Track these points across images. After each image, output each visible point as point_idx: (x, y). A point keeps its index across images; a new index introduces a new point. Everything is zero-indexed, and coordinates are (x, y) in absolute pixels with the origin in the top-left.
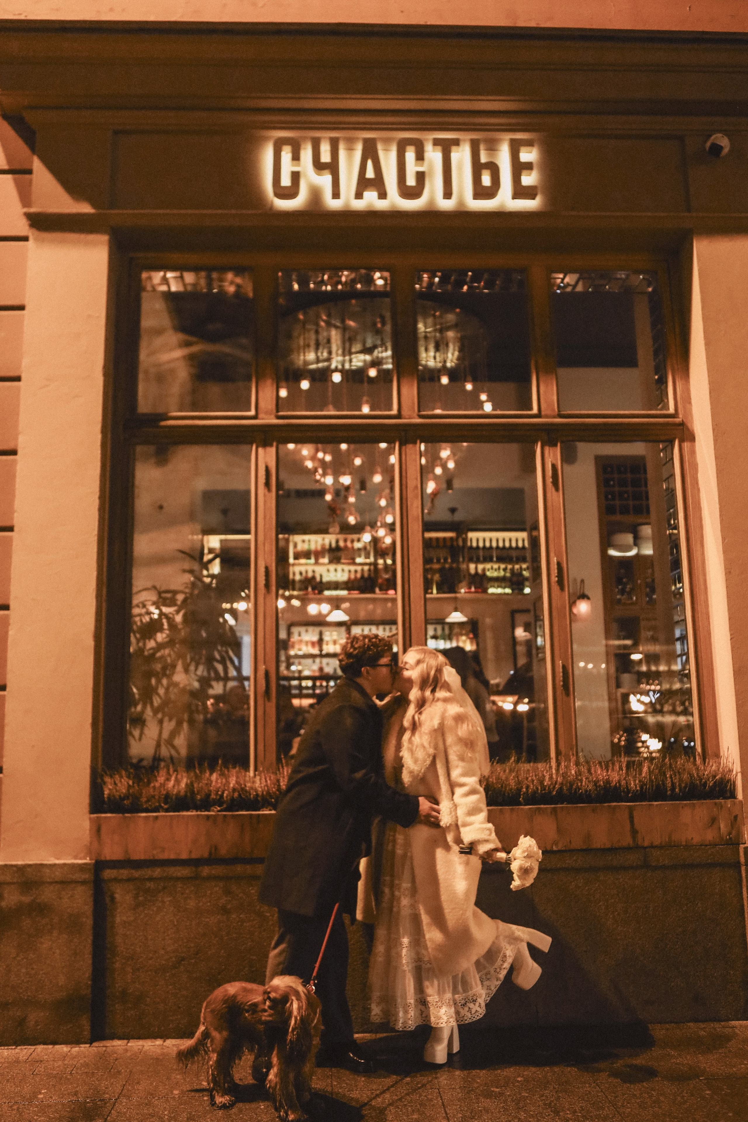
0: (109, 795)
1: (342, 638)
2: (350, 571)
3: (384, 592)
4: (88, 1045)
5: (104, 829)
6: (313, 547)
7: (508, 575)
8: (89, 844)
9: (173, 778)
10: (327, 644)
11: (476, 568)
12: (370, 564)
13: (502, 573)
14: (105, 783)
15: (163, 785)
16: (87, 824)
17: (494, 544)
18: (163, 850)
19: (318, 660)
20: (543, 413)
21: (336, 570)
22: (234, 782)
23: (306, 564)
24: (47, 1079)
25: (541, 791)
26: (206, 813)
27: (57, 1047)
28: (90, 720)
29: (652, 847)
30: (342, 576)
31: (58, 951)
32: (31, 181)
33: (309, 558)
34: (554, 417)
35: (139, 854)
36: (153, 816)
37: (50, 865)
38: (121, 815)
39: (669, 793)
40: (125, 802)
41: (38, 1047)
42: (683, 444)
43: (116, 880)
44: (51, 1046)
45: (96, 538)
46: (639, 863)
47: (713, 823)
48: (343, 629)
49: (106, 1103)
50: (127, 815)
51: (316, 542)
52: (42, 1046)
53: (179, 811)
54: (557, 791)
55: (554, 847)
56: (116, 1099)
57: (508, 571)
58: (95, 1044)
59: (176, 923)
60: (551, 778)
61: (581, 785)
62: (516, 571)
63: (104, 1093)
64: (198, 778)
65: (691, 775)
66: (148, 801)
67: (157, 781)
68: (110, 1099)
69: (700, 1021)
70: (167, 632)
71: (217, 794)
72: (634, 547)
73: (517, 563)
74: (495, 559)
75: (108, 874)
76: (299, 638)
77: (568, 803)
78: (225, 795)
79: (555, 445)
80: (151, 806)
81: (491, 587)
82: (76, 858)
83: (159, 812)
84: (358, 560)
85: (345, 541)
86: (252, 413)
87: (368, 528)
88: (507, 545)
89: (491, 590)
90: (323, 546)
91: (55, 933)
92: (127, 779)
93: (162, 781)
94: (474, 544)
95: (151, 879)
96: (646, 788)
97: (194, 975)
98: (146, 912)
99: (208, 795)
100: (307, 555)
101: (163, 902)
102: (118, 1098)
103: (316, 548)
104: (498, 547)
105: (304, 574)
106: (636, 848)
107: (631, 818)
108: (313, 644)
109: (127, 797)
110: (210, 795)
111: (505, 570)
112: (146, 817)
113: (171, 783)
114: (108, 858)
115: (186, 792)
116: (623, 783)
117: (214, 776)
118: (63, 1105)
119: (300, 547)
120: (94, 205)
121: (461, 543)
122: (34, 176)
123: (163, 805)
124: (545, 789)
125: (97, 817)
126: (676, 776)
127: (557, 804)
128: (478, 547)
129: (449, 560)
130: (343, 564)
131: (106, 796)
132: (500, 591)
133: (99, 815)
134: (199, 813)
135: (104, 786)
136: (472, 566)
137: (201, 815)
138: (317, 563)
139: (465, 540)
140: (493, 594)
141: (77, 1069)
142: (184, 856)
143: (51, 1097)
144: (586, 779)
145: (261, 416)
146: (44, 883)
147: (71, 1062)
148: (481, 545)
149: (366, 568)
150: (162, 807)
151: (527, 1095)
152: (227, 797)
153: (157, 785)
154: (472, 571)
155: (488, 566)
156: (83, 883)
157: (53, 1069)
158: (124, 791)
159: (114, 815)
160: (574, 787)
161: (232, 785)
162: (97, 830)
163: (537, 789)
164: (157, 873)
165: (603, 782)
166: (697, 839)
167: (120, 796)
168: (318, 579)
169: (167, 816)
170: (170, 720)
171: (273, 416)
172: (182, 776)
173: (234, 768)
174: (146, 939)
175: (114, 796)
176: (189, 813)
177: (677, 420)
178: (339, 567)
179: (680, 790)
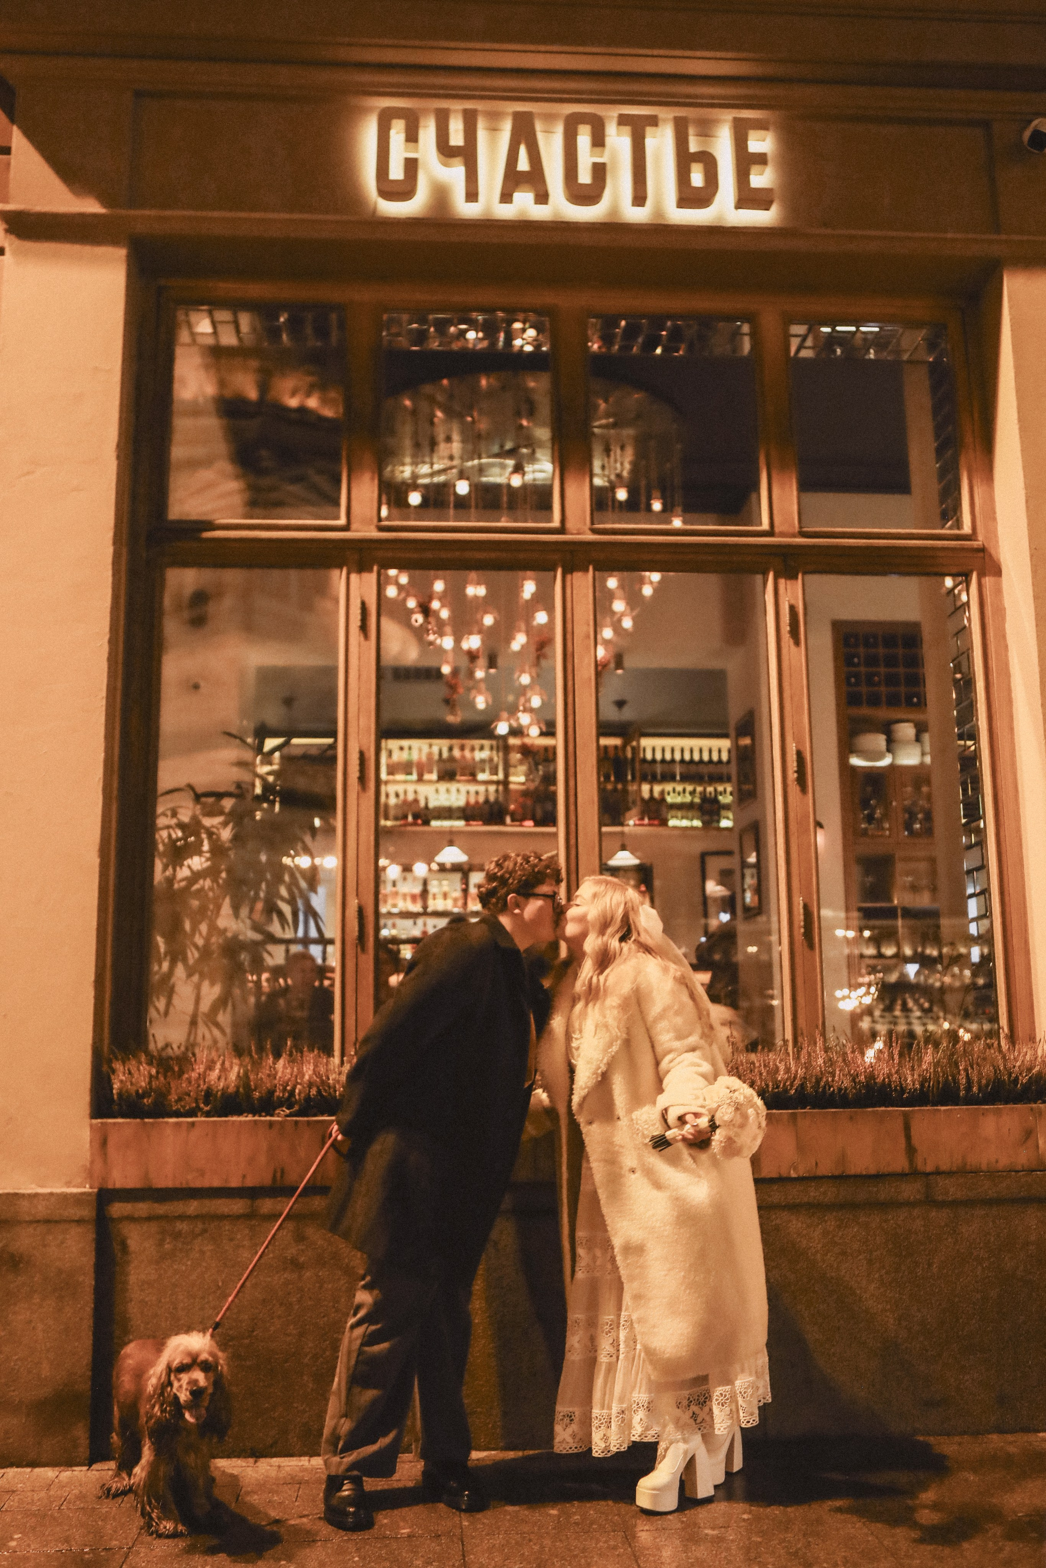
0: (121, 1089)
1: (455, 890)
2: (468, 792)
3: (518, 823)
4: (85, 1468)
5: (111, 1143)
6: (415, 756)
7: (697, 800)
8: (88, 1165)
9: (218, 1066)
10: (434, 899)
11: (651, 791)
12: (498, 783)
13: (688, 799)
14: (114, 1071)
15: (203, 1076)
16: (86, 1134)
17: (678, 757)
18: (202, 1173)
19: (420, 921)
20: (777, 530)
21: (448, 791)
22: (310, 1072)
23: (405, 782)
24: (22, 1518)
25: (773, 1088)
26: (268, 1118)
27: (38, 1470)
28: (92, 978)
29: (938, 1173)
30: (457, 799)
31: (40, 1326)
32: (8, 164)
33: (410, 774)
34: (793, 536)
35: (164, 1180)
36: (188, 1122)
37: (30, 1195)
38: (138, 1120)
39: (962, 1093)
40: (145, 1100)
41: (8, 1470)
42: (983, 580)
43: (131, 1219)
44: (28, 1470)
45: (104, 702)
46: (918, 1197)
47: (1027, 1139)
48: (458, 876)
49: (114, 1554)
50: (146, 1120)
51: (420, 750)
52: (15, 1469)
53: (226, 1116)
54: (796, 1090)
55: (792, 1172)
56: (130, 1548)
57: (697, 795)
58: (94, 1467)
59: (220, 1284)
60: (788, 1070)
61: (833, 1081)
62: (708, 795)
63: (111, 1539)
64: (257, 1065)
65: (996, 1069)
66: (180, 1099)
67: (193, 1070)
68: (121, 1548)
69: (1006, 1433)
70: (208, 855)
71: (285, 1089)
72: (887, 754)
73: (710, 784)
74: (678, 778)
75: (118, 1209)
76: (394, 889)
77: (813, 1108)
78: (297, 1091)
79: (795, 578)
80: (184, 1107)
81: (672, 817)
82: (68, 1184)
83: (197, 1116)
84: (481, 777)
85: (462, 748)
86: (342, 521)
87: (505, 715)
88: (696, 757)
89: (672, 823)
90: (430, 755)
91: (36, 1299)
92: (147, 1068)
93: (202, 1070)
94: (649, 756)
95: (182, 1217)
96: (929, 1086)
97: (248, 1363)
98: (175, 1267)
99: (271, 1092)
100: (406, 767)
101: (202, 1252)
102: (133, 1547)
103: (420, 758)
104: (682, 761)
105: (402, 797)
106: (913, 1174)
107: (907, 1128)
108: (414, 898)
109: (146, 1094)
110: (274, 1091)
111: (693, 793)
112: (177, 1124)
113: (214, 1075)
114: (118, 1185)
115: (238, 1087)
116: (895, 1077)
117: (281, 1063)
118: (48, 1556)
119: (397, 757)
120: (104, 203)
121: (629, 754)
122: (12, 156)
123: (202, 1105)
124: (778, 1087)
125: (102, 1123)
126: (973, 1068)
127: (797, 1109)
128: (654, 761)
129: (612, 779)
130: (459, 781)
131: (114, 1091)
132: (685, 823)
133: (105, 1120)
134: (257, 1118)
135: (113, 1077)
136: (645, 788)
137: (261, 1121)
138: (420, 779)
139: (635, 750)
140: (675, 828)
141: (69, 1503)
142: (234, 1183)
143: (29, 1546)
144: (840, 1071)
145: (354, 526)
146: (20, 1222)
147: (59, 1492)
148: (659, 757)
149: (492, 788)
150: (200, 1109)
151: (759, 1539)
152: (299, 1094)
153: (194, 1075)
154: (646, 794)
155: (669, 787)
156: (80, 1222)
157: (32, 1502)
158: (143, 1084)
159: (128, 1120)
160: (822, 1084)
161: (307, 1077)
162: (102, 1143)
163: (767, 1085)
164: (192, 1208)
165: (865, 1077)
166: (1004, 1162)
167: (137, 1091)
168: (422, 804)
169: (208, 1122)
170: (212, 984)
171: (373, 527)
172: (232, 1063)
173: (311, 1050)
174: (175, 1308)
175: (127, 1091)
176: (242, 1118)
177: (975, 544)
178: (453, 786)
179: (980, 1089)
